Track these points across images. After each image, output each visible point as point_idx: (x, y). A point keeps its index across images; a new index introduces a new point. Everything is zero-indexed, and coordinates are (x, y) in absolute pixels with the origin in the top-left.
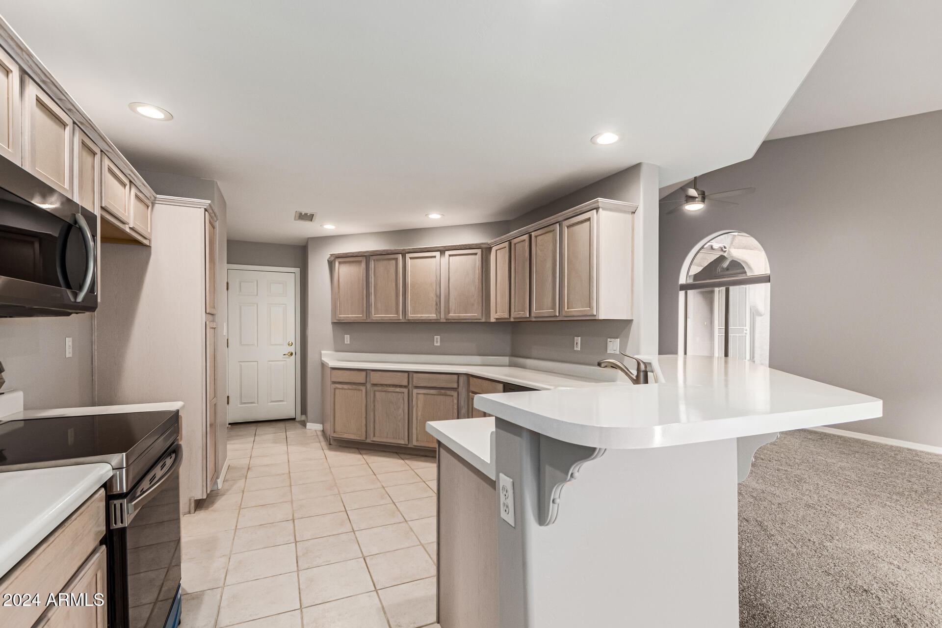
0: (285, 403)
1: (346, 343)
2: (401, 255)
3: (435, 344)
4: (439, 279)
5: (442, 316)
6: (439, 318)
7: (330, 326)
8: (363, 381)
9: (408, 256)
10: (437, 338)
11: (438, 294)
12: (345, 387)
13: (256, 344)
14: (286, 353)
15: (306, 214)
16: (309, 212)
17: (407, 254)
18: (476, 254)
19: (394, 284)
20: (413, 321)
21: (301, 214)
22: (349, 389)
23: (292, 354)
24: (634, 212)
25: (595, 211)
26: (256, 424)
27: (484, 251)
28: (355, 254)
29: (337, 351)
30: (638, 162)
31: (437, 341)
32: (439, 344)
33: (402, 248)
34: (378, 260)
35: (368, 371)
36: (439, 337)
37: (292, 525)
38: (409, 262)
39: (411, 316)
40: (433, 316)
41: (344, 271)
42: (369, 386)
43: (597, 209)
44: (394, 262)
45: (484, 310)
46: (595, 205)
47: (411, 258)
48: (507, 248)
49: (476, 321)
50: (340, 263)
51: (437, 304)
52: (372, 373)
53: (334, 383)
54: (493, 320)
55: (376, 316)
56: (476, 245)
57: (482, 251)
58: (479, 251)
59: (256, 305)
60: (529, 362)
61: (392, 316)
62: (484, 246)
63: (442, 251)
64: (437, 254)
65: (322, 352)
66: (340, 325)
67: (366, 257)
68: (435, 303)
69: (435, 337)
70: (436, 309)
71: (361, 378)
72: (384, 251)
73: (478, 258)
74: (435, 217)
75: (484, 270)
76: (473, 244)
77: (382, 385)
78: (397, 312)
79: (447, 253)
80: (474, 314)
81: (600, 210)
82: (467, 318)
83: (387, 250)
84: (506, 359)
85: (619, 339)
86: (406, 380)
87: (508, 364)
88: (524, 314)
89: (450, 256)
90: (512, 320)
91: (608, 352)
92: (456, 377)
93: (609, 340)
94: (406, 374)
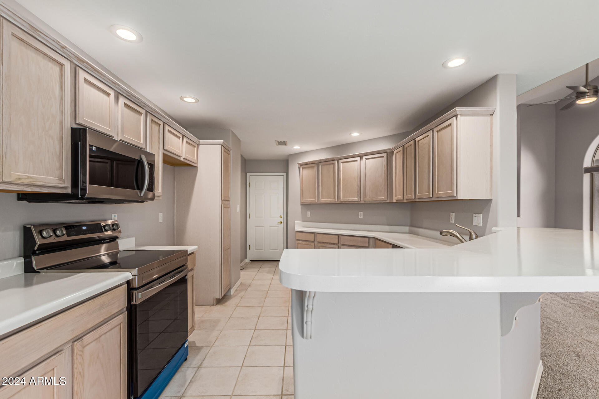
0: (278, 251)
1: (308, 216)
2: (336, 161)
3: (360, 217)
4: (359, 175)
5: (362, 199)
6: (360, 201)
7: (300, 206)
8: (313, 240)
9: (341, 161)
10: (361, 213)
11: (359, 185)
12: (304, 243)
13: (263, 216)
14: (279, 222)
15: (281, 141)
16: (282, 140)
17: (340, 160)
18: (383, 157)
19: (332, 179)
20: (344, 203)
21: (278, 141)
22: (305, 244)
23: (282, 223)
24: (493, 114)
25: (454, 118)
26: (263, 262)
27: (389, 154)
28: (311, 163)
29: (303, 221)
30: (496, 74)
31: (361, 215)
32: (362, 217)
33: (337, 157)
34: (323, 165)
35: (316, 234)
36: (362, 213)
37: (257, 320)
38: (341, 165)
39: (342, 199)
40: (356, 199)
41: (306, 172)
42: (316, 243)
43: (456, 116)
44: (332, 165)
45: (389, 194)
46: (454, 114)
47: (342, 163)
48: (402, 152)
49: (383, 202)
50: (303, 168)
51: (358, 191)
52: (318, 235)
53: (298, 240)
54: (395, 201)
55: (322, 200)
56: (383, 150)
57: (387, 155)
58: (385, 155)
59: (263, 195)
60: (421, 230)
61: (331, 200)
62: (388, 151)
63: (361, 156)
64: (358, 159)
65: (296, 222)
66: (303, 205)
67: (317, 164)
68: (357, 191)
69: (360, 213)
70: (358, 195)
71: (311, 237)
72: (327, 159)
73: (384, 159)
74: (355, 135)
75: (389, 167)
76: (381, 150)
77: (323, 243)
78: (334, 198)
79: (365, 158)
80: (382, 197)
81: (459, 116)
82: (378, 200)
83: (328, 159)
84: (407, 229)
85: (481, 215)
86: (337, 240)
87: (408, 232)
88: (411, 196)
89: (366, 159)
90: (405, 201)
91: (474, 224)
92: (367, 239)
93: (474, 215)
94: (337, 236)
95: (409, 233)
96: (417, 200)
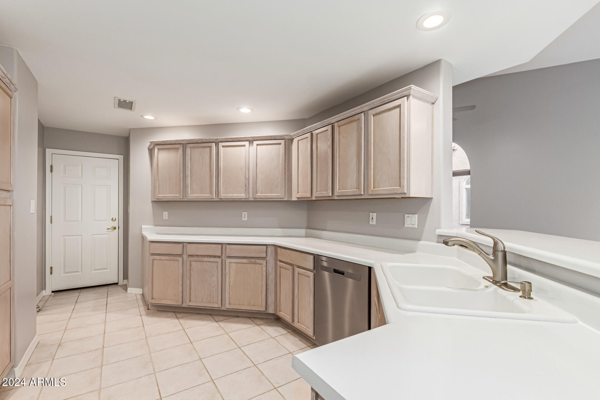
0: (109, 270)
1: (164, 218)
2: (214, 144)
3: (243, 219)
4: (248, 164)
5: (251, 196)
6: (248, 197)
7: (150, 204)
8: (180, 253)
9: (221, 144)
10: (245, 214)
11: (247, 177)
12: (163, 258)
13: (80, 220)
14: (110, 227)
15: (125, 102)
17: (220, 143)
18: (280, 144)
19: (208, 169)
20: (224, 200)
21: (120, 101)
22: (166, 260)
23: (115, 228)
24: (434, 103)
26: (79, 291)
27: (287, 141)
28: (173, 142)
29: (156, 225)
30: (439, 59)
31: (245, 216)
32: (246, 219)
33: (215, 138)
34: (194, 147)
35: (185, 244)
36: (246, 213)
38: (222, 150)
39: (223, 195)
40: (242, 196)
41: (162, 156)
42: (185, 257)
43: (407, 96)
44: (208, 149)
45: (286, 190)
46: (406, 93)
47: (223, 146)
48: (309, 139)
49: (279, 200)
50: (159, 149)
51: (246, 186)
52: (188, 245)
53: (153, 254)
54: (294, 199)
55: (192, 195)
56: (281, 136)
57: (285, 142)
58: (282, 142)
59: (80, 186)
60: (324, 233)
61: (206, 195)
62: (287, 137)
63: (251, 141)
64: (247, 143)
65: (143, 226)
66: (159, 203)
67: (184, 145)
68: (244, 185)
69: (243, 213)
70: (245, 190)
71: (178, 250)
72: (200, 139)
73: (282, 147)
74: (245, 110)
75: (287, 157)
76: (278, 136)
77: (197, 256)
78: (211, 193)
79: (255, 143)
80: (278, 194)
81: (411, 97)
82: (273, 197)
83: (202, 140)
84: (303, 231)
85: (417, 215)
86: (220, 251)
87: (304, 235)
88: (327, 193)
89: (257, 145)
90: (314, 198)
91: (406, 226)
92: (265, 247)
93: (406, 215)
94: (220, 246)
95: (306, 237)
96: (336, 198)
